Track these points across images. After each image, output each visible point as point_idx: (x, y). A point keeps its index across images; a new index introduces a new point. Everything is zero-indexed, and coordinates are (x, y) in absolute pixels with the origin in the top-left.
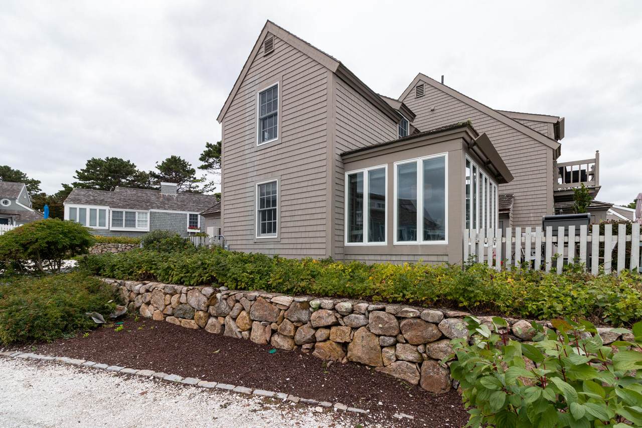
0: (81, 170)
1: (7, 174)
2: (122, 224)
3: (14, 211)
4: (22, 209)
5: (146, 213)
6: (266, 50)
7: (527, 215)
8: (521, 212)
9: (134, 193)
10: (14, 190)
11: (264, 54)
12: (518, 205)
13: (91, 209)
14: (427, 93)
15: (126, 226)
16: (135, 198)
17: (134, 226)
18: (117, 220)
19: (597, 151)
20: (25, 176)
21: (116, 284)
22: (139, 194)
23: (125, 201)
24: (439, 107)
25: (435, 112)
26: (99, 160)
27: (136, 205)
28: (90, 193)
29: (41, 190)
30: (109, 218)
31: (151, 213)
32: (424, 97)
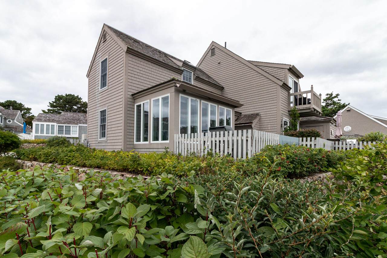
0: (52, 102)
1: (15, 105)
2: (63, 133)
3: (13, 126)
4: (17, 125)
5: (77, 127)
6: (104, 39)
7: (267, 126)
8: (264, 124)
9: (72, 115)
10: (14, 114)
11: (103, 41)
12: (262, 120)
13: (47, 125)
14: (216, 53)
15: (65, 134)
16: (72, 118)
17: (70, 134)
18: (60, 130)
19: (312, 86)
20: (24, 106)
21: (22, 163)
22: (75, 116)
23: (66, 120)
24: (222, 61)
25: (221, 64)
26: (62, 95)
27: (71, 122)
28: (48, 115)
29: (31, 113)
30: (56, 130)
31: (79, 126)
32: (215, 56)
